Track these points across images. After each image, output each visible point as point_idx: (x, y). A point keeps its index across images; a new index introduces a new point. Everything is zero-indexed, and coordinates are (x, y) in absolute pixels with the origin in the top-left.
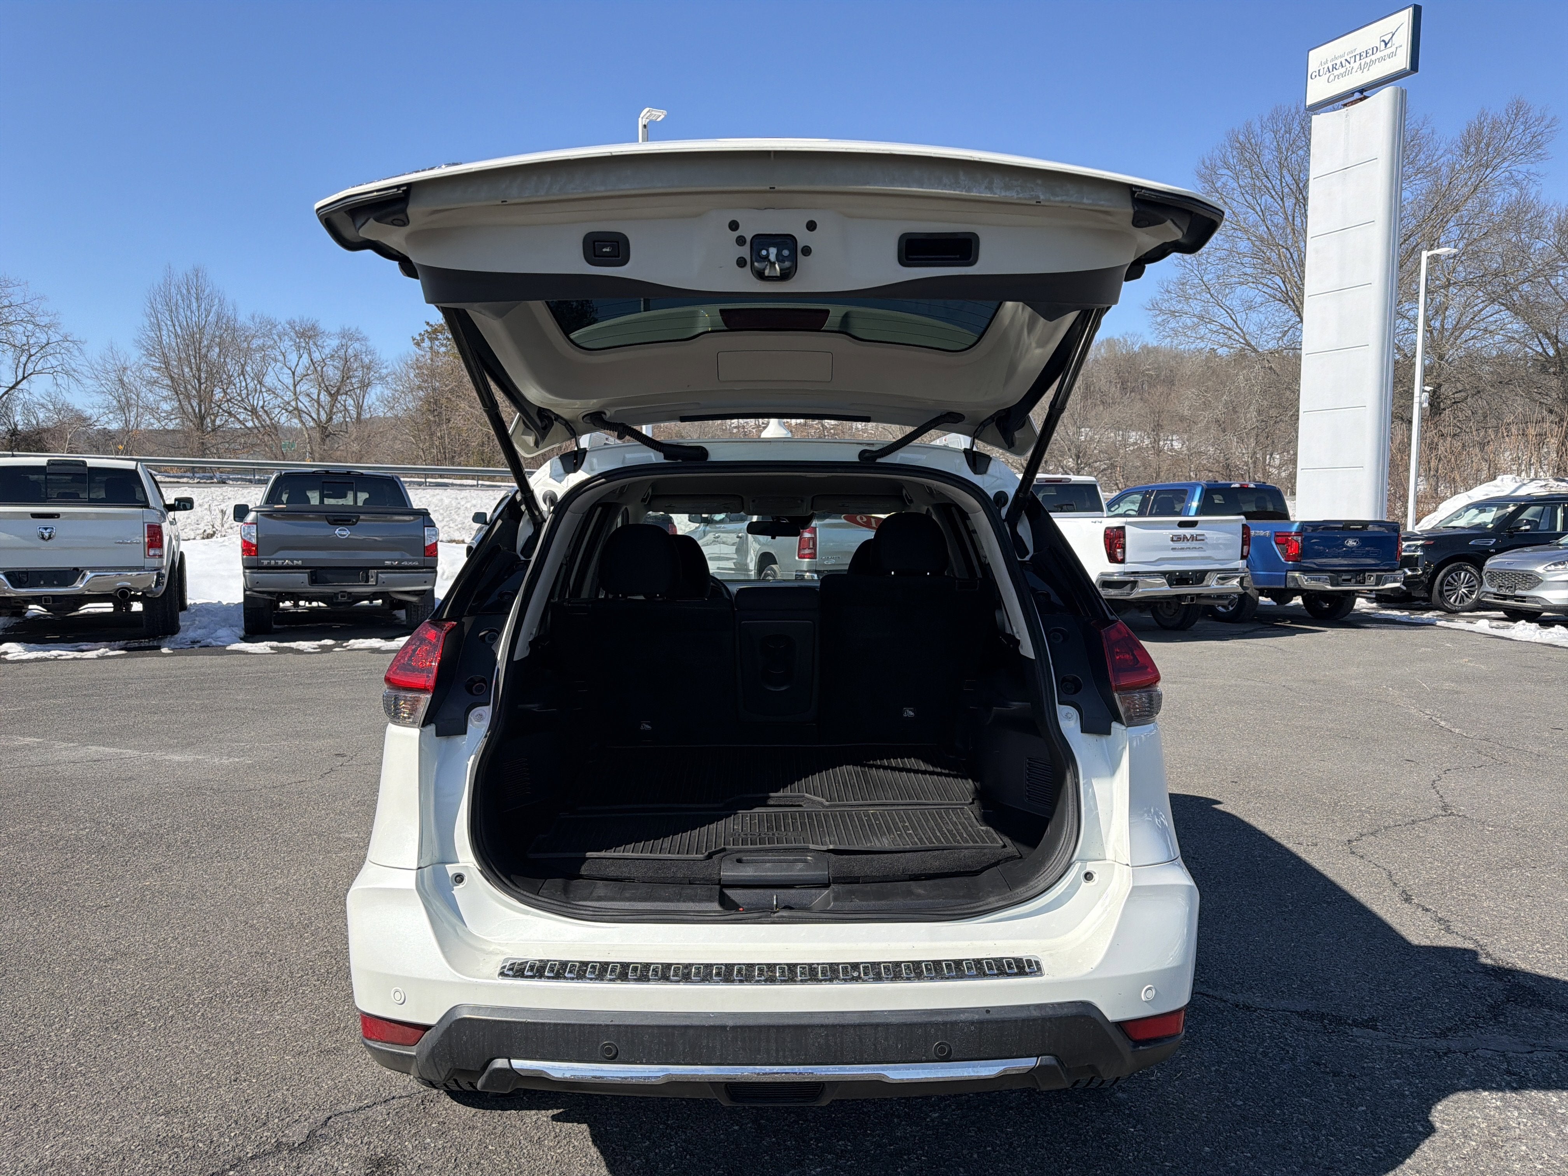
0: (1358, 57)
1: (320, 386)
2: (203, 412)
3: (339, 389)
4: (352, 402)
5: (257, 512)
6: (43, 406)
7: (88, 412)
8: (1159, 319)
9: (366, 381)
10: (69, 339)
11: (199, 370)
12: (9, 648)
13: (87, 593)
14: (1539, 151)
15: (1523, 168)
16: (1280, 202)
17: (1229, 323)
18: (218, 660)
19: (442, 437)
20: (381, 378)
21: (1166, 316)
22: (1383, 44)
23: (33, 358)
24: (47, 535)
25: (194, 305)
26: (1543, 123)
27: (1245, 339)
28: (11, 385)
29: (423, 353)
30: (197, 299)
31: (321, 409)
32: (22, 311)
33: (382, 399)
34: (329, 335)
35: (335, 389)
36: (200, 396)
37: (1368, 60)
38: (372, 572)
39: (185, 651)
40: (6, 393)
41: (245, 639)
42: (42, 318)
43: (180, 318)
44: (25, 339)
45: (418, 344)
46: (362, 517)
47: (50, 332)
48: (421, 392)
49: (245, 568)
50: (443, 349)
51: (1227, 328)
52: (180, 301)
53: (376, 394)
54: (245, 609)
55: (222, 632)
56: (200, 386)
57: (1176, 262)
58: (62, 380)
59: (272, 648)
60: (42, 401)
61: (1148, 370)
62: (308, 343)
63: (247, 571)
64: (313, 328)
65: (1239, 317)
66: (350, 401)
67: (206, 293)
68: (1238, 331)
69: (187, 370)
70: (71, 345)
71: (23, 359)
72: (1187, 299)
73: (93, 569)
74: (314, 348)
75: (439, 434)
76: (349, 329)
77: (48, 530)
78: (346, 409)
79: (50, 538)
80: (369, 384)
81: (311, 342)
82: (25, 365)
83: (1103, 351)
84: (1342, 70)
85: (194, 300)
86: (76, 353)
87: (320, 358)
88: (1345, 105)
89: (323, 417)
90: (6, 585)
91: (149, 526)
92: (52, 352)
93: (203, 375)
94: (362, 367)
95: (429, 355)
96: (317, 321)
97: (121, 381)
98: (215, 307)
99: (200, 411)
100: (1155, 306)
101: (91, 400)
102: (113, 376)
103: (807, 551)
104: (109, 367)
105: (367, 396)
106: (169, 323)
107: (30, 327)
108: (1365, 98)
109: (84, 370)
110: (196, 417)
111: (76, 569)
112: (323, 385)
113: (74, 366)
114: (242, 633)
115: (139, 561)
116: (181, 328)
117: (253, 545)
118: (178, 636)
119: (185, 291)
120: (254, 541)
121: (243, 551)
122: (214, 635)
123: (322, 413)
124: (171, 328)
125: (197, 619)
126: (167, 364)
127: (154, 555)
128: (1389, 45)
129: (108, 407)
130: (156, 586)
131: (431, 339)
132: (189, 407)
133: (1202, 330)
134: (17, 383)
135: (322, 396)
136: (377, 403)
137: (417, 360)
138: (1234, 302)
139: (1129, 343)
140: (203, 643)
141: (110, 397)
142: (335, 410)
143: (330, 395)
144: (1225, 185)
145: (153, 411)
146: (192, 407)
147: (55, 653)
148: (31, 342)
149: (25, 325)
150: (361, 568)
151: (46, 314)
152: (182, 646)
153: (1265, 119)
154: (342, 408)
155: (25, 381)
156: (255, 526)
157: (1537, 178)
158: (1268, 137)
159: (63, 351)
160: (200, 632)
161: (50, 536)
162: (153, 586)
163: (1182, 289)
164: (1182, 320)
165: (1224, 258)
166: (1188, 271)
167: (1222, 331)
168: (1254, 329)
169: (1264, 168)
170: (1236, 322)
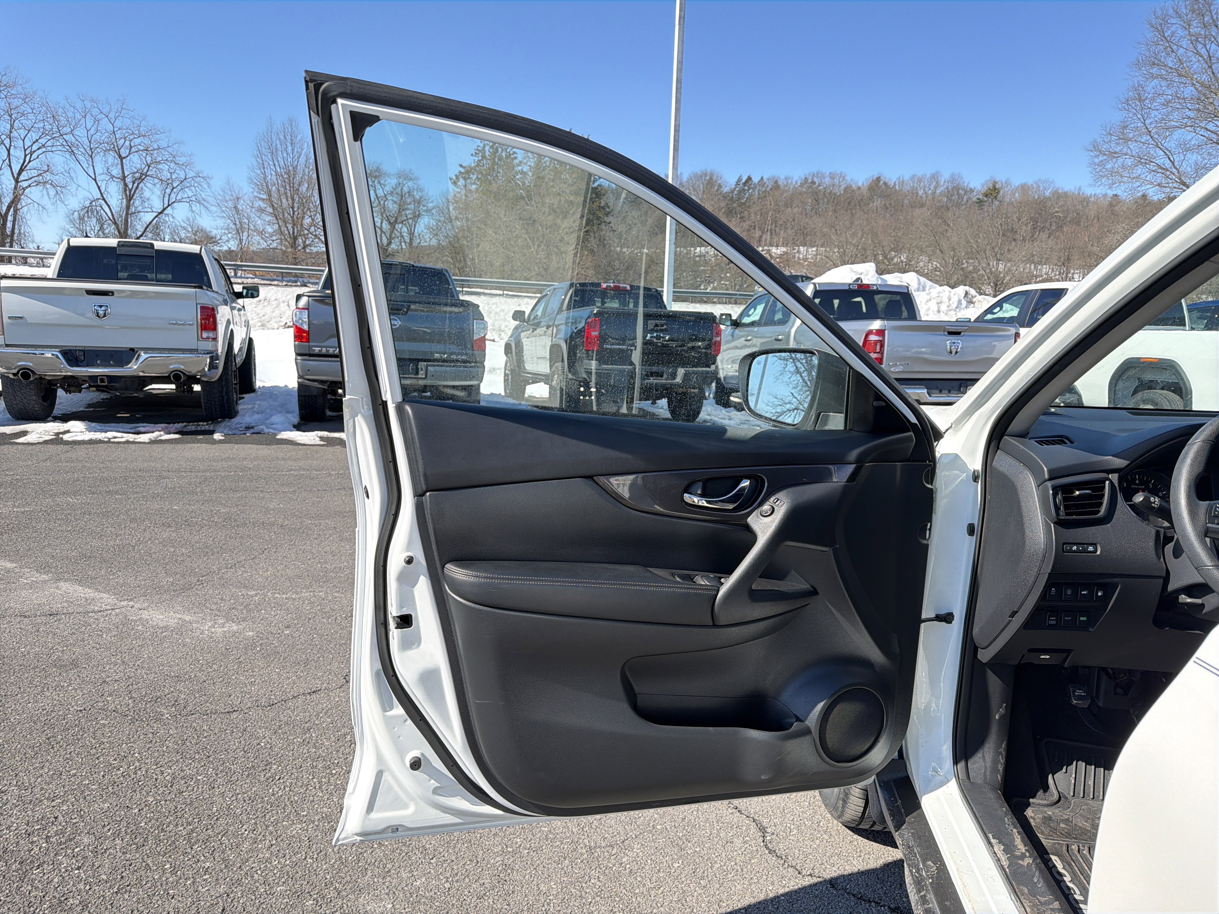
1: (382, 215)
2: (296, 234)
3: (396, 219)
4: (406, 230)
5: (309, 296)
6: (184, 228)
7: (214, 232)
8: (1096, 160)
9: (417, 213)
10: (200, 175)
11: (293, 199)
12: (73, 426)
13: (141, 374)
17: (1168, 164)
18: (264, 451)
19: (473, 259)
20: (428, 211)
21: (1105, 157)
23: (175, 190)
24: (101, 313)
25: (290, 148)
27: (1180, 179)
28: (160, 211)
29: (459, 190)
30: (292, 144)
31: (383, 235)
32: (167, 153)
33: (428, 227)
34: (389, 176)
35: (394, 219)
36: (293, 221)
38: (422, 365)
39: (237, 437)
40: (156, 216)
41: (298, 427)
42: (181, 159)
43: (279, 159)
44: (169, 174)
45: (455, 183)
46: (413, 307)
47: (187, 170)
48: (458, 223)
49: (298, 354)
50: (474, 187)
51: (1164, 169)
52: (279, 146)
53: (424, 223)
54: (299, 396)
55: (277, 419)
56: (294, 213)
57: (1120, 106)
58: (196, 207)
59: (322, 438)
60: (183, 224)
61: (1057, 212)
62: (374, 182)
63: (299, 358)
64: (378, 169)
65: (1177, 159)
66: (405, 229)
67: (298, 139)
68: (1174, 170)
69: (284, 201)
70: (202, 180)
71: (168, 191)
72: (1126, 141)
73: (146, 350)
74: (378, 186)
75: (471, 256)
76: (404, 171)
77: (103, 308)
78: (402, 236)
79: (105, 316)
80: (419, 216)
81: (376, 181)
82: (169, 195)
83: (1017, 195)
85: (289, 144)
86: (205, 186)
87: (382, 194)
89: (385, 241)
90: (63, 364)
91: (202, 308)
92: (188, 185)
93: (296, 205)
94: (414, 201)
95: (463, 192)
96: (380, 164)
97: (235, 207)
98: (305, 150)
99: (293, 233)
100: (1095, 147)
101: (215, 223)
102: (230, 204)
104: (227, 198)
105: (417, 225)
106: (271, 163)
107: (172, 165)
109: (210, 199)
110: (290, 237)
111: (132, 350)
112: (384, 216)
113: (204, 196)
114: (296, 420)
115: (192, 344)
116: (280, 167)
117: (304, 331)
118: (235, 420)
119: (282, 137)
120: (306, 327)
121: (295, 337)
122: (268, 421)
123: (384, 238)
124: (272, 167)
125: (258, 402)
126: (270, 195)
127: (208, 338)
129: (228, 229)
130: (209, 370)
131: (465, 179)
132: (285, 229)
133: (1139, 170)
134: (164, 209)
135: (384, 225)
136: (425, 231)
137: (455, 196)
138: (1171, 144)
139: (1041, 188)
140: (256, 430)
141: (229, 221)
142: (393, 235)
143: (390, 223)
144: (1173, 33)
145: (261, 233)
146: (288, 230)
147: (110, 434)
148: (174, 177)
149: (169, 164)
150: (411, 360)
151: (183, 155)
152: (235, 432)
154: (399, 234)
155: (169, 208)
156: (306, 311)
159: (196, 185)
160: (256, 417)
161: (105, 314)
162: (206, 369)
163: (1123, 133)
164: (1120, 160)
165: (1167, 103)
166: (1131, 115)
167: (1160, 170)
168: (1189, 169)
169: (1215, 17)
170: (1173, 163)
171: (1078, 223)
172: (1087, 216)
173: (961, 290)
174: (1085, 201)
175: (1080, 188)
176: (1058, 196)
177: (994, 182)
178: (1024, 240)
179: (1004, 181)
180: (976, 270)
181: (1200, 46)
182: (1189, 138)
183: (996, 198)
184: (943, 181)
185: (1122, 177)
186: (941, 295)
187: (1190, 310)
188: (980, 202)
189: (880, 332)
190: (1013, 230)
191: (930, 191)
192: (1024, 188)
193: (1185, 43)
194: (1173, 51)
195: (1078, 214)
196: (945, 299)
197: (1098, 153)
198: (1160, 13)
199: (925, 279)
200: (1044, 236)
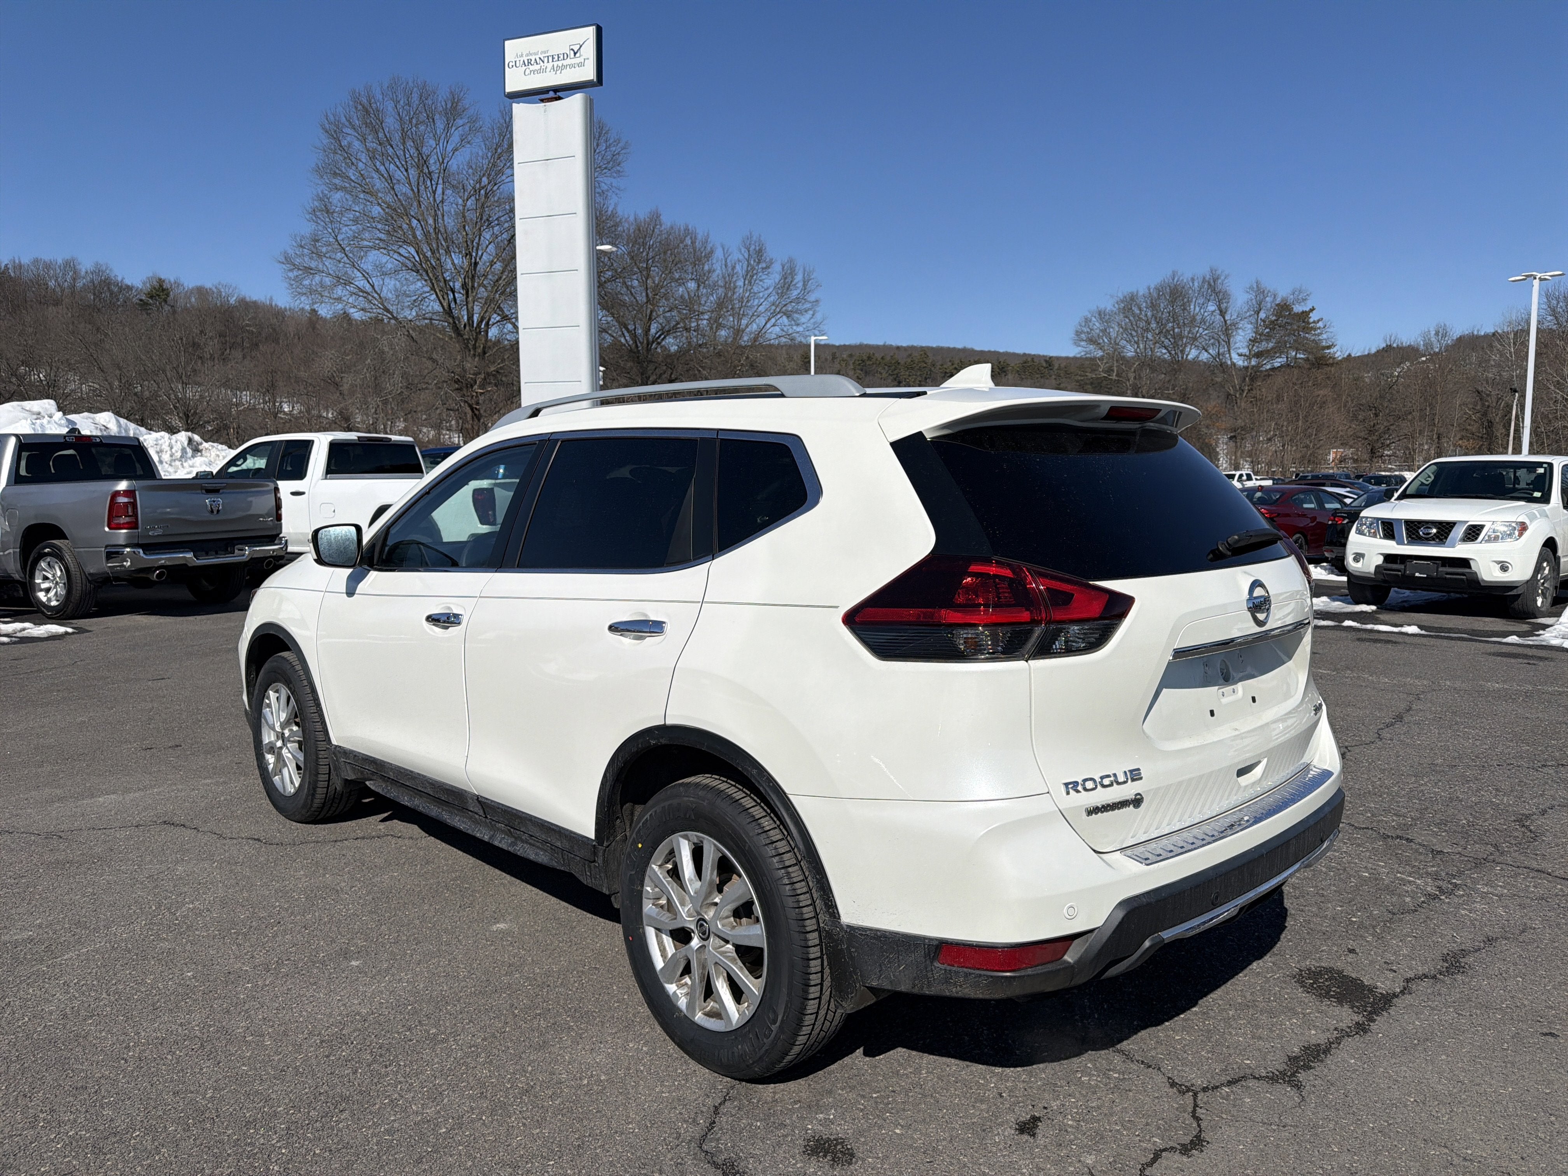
0: (550, 59)
14: (618, 168)
15: (608, 181)
16: (405, 173)
17: (368, 288)
21: (300, 272)
22: (572, 52)
26: (620, 145)
27: (383, 305)
37: (560, 63)
51: (365, 292)
57: (308, 217)
61: (247, 325)
65: (375, 282)
68: (376, 295)
72: (319, 256)
83: (193, 300)
84: (537, 67)
88: (542, 101)
100: (287, 260)
103: (123, 520)
108: (560, 98)
128: (578, 55)
133: (339, 291)
138: (367, 266)
139: (224, 294)
144: (350, 144)
153: (385, 87)
157: (618, 191)
158: (389, 106)
163: (315, 246)
164: (317, 278)
165: (356, 221)
166: (321, 228)
167: (361, 294)
168: (390, 295)
169: (388, 135)
170: (373, 286)
171: (276, 341)
172: (286, 334)
173: (183, 437)
174: (279, 314)
175: (271, 299)
176: (246, 305)
177: (160, 279)
178: (212, 358)
179: (172, 280)
180: (155, 396)
181: (378, 163)
182: (384, 261)
183: (165, 301)
184: (84, 270)
185: (322, 296)
186: (160, 442)
187: (423, 457)
188: (143, 305)
189: (129, 493)
190: (195, 345)
191: (66, 284)
192: (201, 291)
193: (364, 157)
194: (353, 164)
195: (274, 330)
196: (166, 447)
197: (292, 267)
198: (332, 119)
199: (125, 421)
200: (237, 354)
